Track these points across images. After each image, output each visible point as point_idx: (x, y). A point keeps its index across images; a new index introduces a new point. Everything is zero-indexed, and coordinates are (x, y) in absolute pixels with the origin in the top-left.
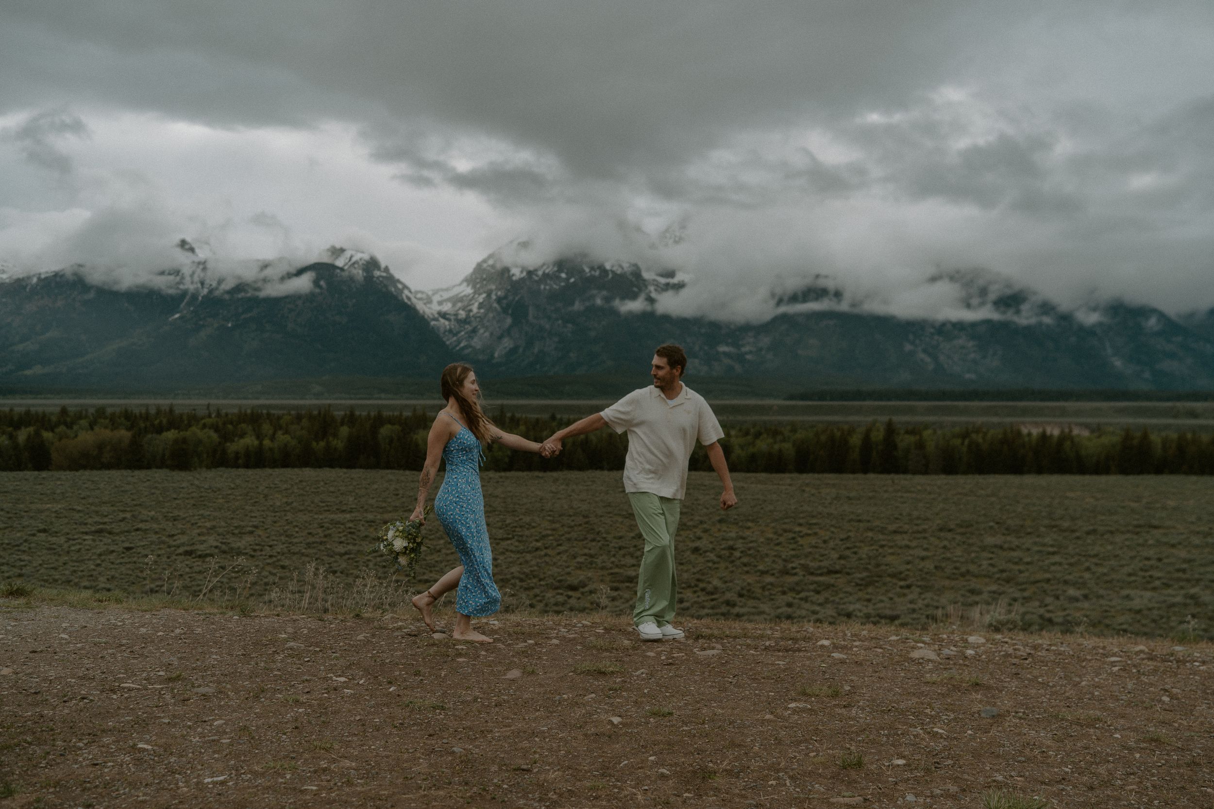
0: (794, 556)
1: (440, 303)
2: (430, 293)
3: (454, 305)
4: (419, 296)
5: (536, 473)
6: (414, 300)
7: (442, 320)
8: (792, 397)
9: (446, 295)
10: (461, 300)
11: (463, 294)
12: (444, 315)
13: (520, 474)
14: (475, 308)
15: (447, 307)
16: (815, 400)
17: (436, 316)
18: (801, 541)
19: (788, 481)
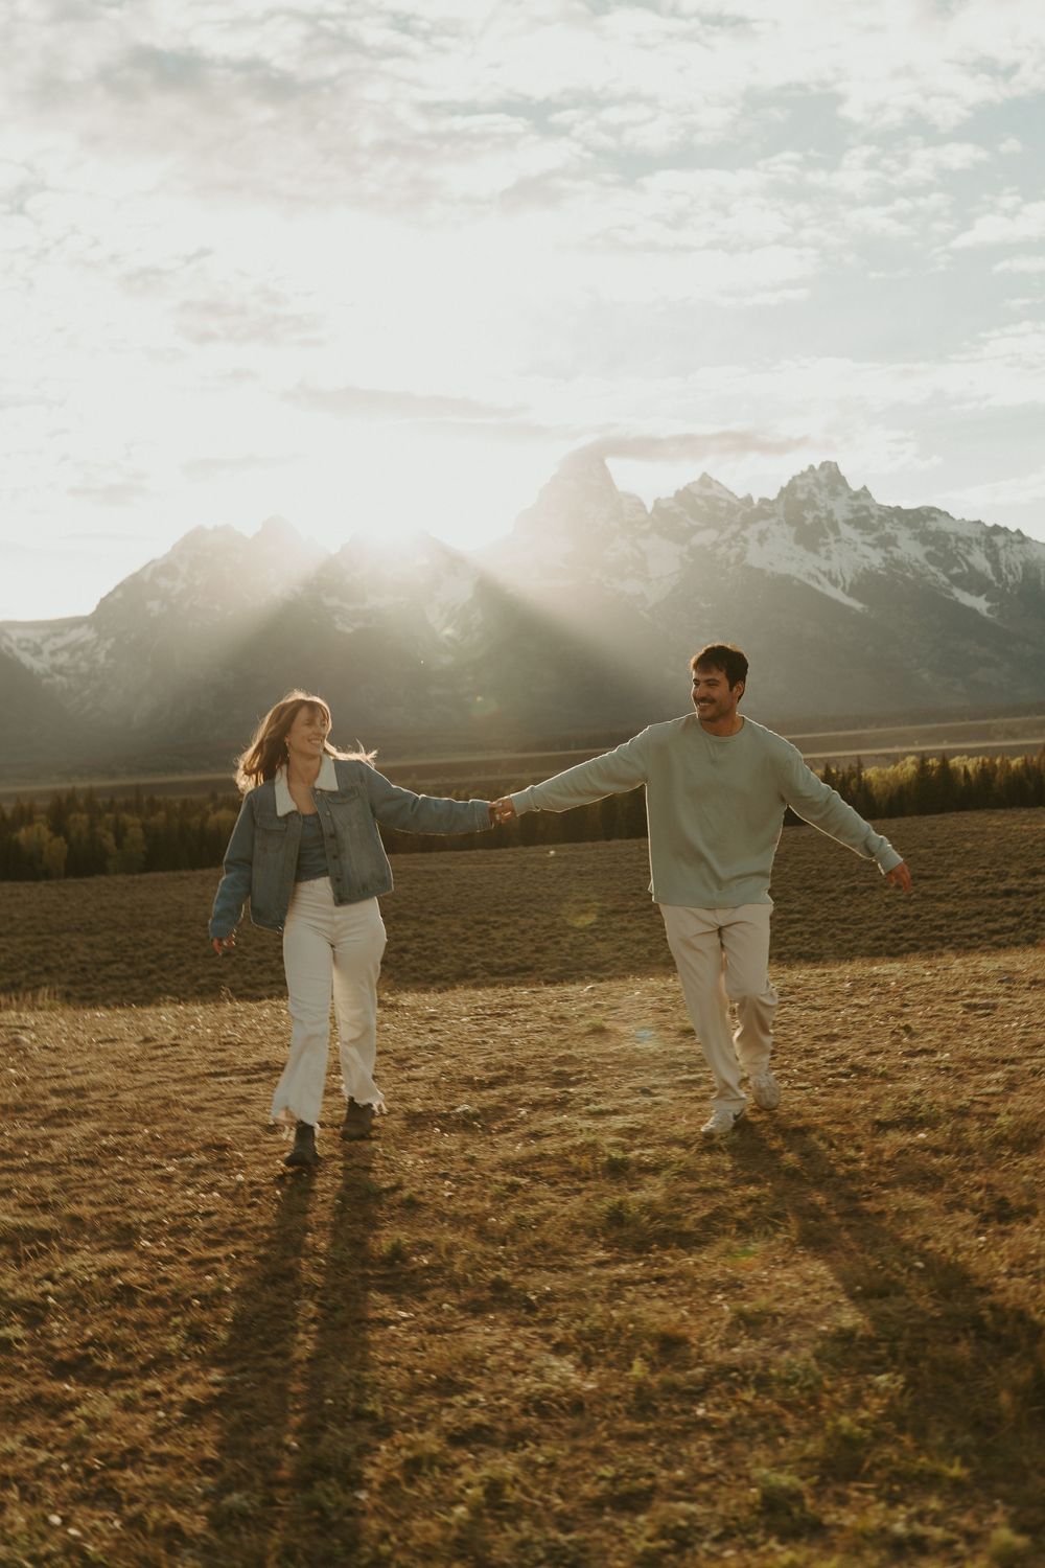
0: (478, 954)
1: (53, 653)
2: (39, 641)
3: (72, 655)
4: (24, 645)
5: (184, 873)
6: (18, 652)
7: (58, 678)
8: (525, 750)
9: (60, 642)
10: (82, 647)
11: (83, 640)
12: (60, 670)
13: (161, 875)
14: (101, 657)
15: (63, 659)
16: (555, 750)
17: (49, 671)
18: (494, 934)
19: (510, 857)
